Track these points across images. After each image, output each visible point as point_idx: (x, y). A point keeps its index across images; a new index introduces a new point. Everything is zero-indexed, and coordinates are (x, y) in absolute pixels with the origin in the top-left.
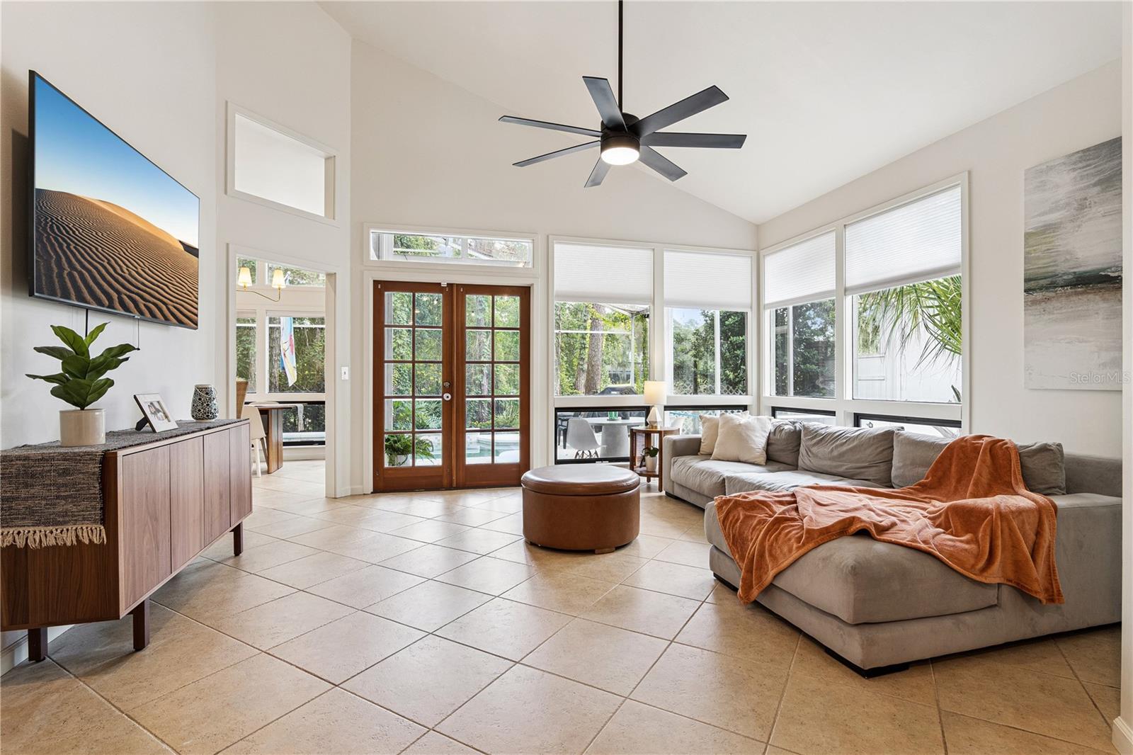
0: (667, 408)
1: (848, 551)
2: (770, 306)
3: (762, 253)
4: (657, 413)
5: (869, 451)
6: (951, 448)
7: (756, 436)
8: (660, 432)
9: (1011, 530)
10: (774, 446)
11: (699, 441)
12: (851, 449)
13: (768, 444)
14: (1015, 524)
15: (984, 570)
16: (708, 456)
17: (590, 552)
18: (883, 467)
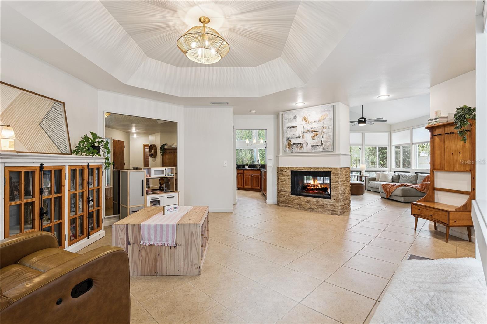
0: (366, 171)
1: (402, 188)
2: (394, 146)
3: (391, 132)
4: (363, 172)
5: (413, 178)
6: (426, 177)
7: (389, 177)
8: (365, 176)
9: (428, 186)
10: (394, 179)
11: (375, 178)
12: (410, 178)
13: (392, 178)
14: (429, 185)
15: (423, 191)
16: (378, 181)
17: (356, 195)
18: (416, 181)
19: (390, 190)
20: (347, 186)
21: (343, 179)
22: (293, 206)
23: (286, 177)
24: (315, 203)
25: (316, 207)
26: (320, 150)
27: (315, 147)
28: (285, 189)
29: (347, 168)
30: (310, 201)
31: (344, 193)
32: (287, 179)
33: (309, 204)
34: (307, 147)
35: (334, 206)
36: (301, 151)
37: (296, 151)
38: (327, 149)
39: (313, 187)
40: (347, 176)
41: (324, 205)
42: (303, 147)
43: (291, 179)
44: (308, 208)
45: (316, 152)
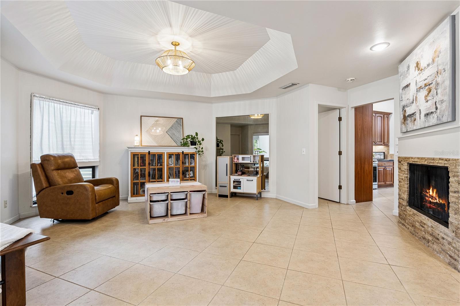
22: (408, 226)
23: (403, 174)
24: (430, 229)
25: (430, 238)
26: (434, 120)
27: (428, 116)
28: (402, 194)
30: (425, 224)
33: (423, 229)
34: (420, 118)
35: (454, 248)
36: (415, 128)
37: (410, 128)
38: (442, 117)
39: (432, 199)
41: (439, 237)
42: (416, 120)
43: (409, 179)
44: (422, 236)
45: (430, 125)
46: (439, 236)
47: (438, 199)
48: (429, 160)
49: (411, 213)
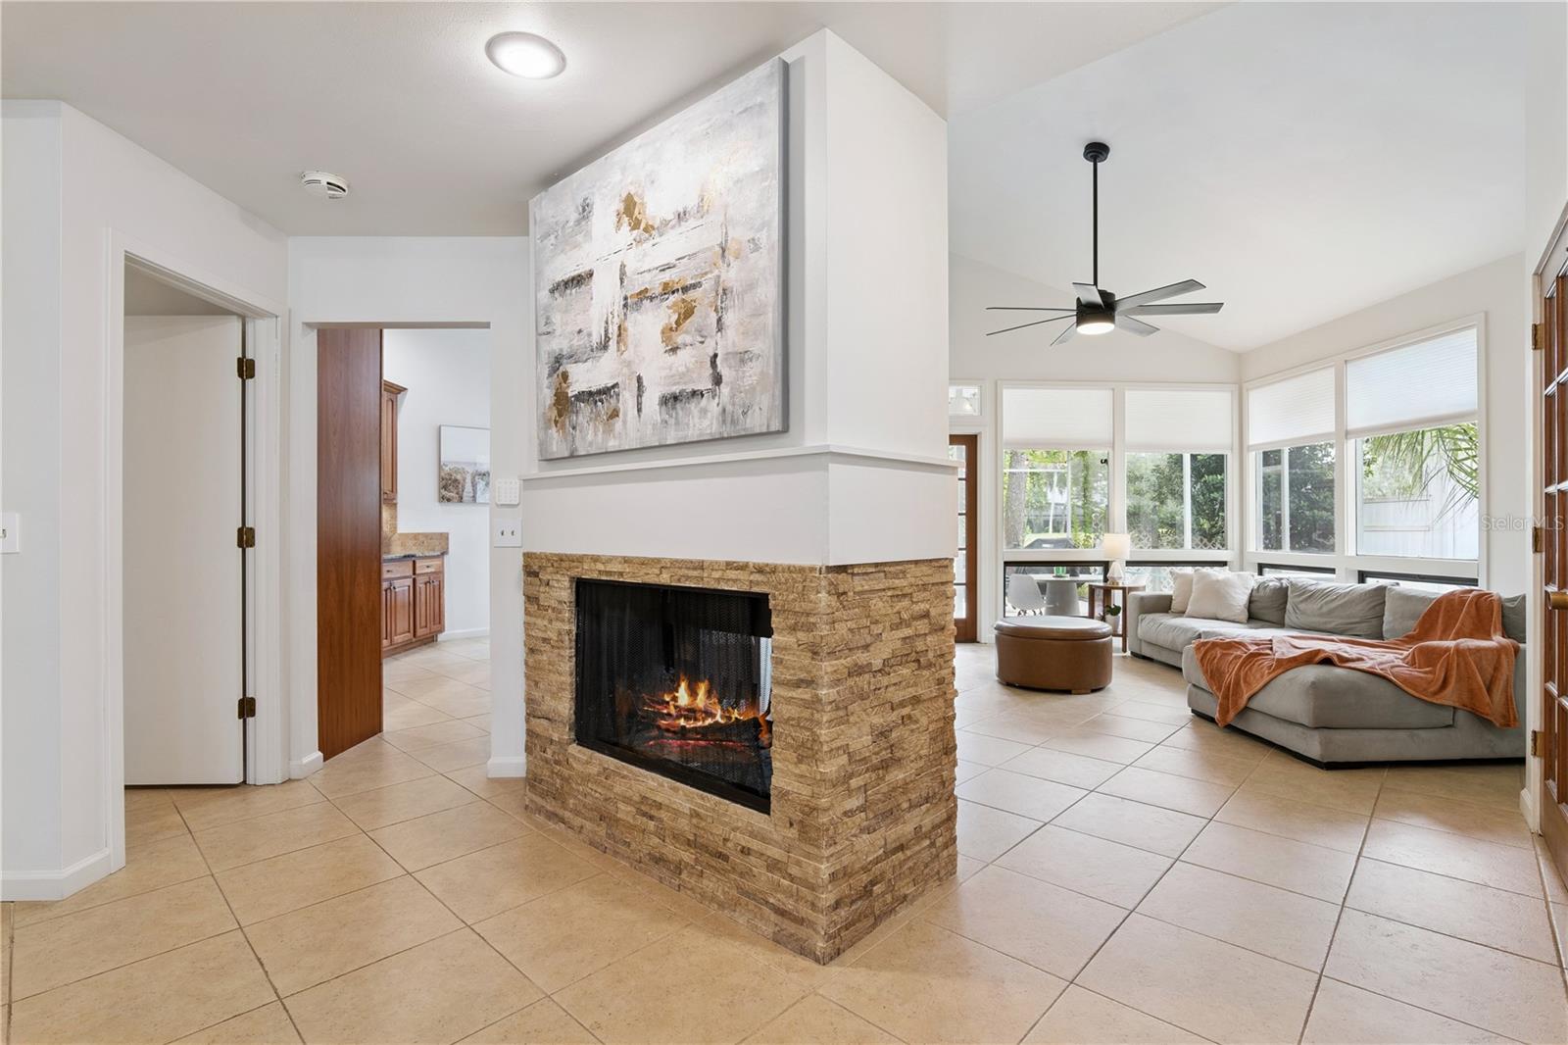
0: (1129, 563)
1: (1311, 673)
2: (1255, 447)
3: (1245, 386)
5: (1359, 607)
6: (1439, 602)
7: (1236, 593)
8: (1124, 589)
9: (1467, 664)
10: (1259, 604)
11: (1169, 599)
12: (1341, 605)
13: (1250, 601)
14: (1470, 659)
15: (1435, 693)
16: (1181, 613)
17: (1068, 692)
18: (1375, 622)
19: (1237, 683)
20: (916, 700)
21: (862, 658)
22: (578, 821)
23: (550, 621)
24: (683, 824)
25: (687, 856)
26: (706, 423)
27: (679, 406)
28: (547, 698)
29: (916, 562)
30: (660, 806)
31: (885, 765)
32: (553, 636)
33: (652, 824)
34: (639, 410)
35: (792, 879)
36: (613, 444)
37: (591, 444)
38: (744, 413)
40: (922, 626)
41: (729, 849)
42: (621, 415)
43: (574, 638)
44: (649, 854)
45: (687, 441)
46: (729, 844)
47: (719, 713)
48: (680, 568)
49: (594, 770)
